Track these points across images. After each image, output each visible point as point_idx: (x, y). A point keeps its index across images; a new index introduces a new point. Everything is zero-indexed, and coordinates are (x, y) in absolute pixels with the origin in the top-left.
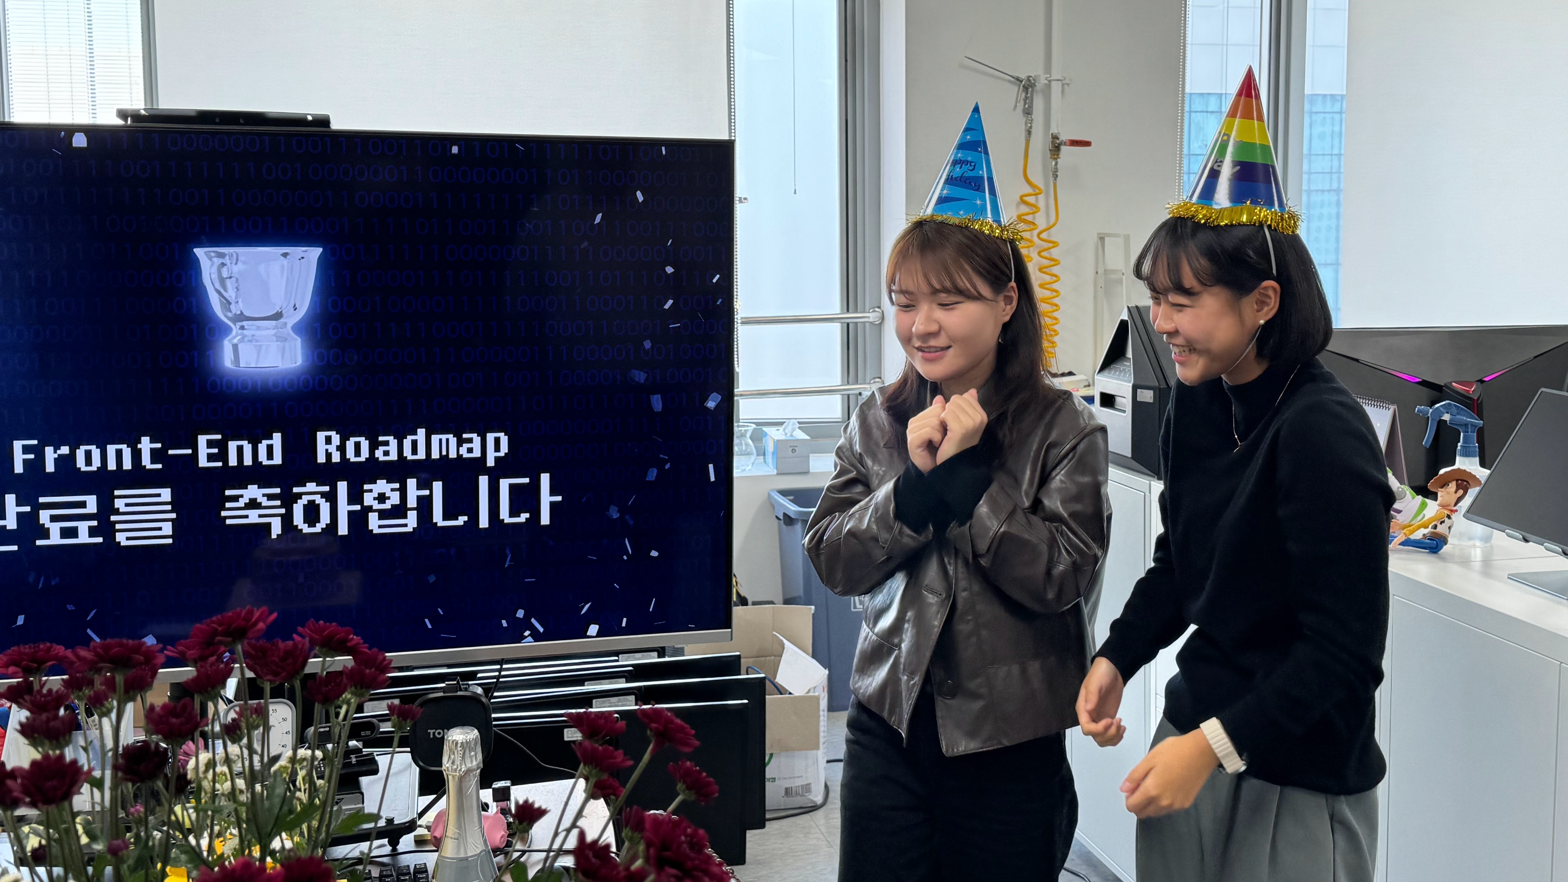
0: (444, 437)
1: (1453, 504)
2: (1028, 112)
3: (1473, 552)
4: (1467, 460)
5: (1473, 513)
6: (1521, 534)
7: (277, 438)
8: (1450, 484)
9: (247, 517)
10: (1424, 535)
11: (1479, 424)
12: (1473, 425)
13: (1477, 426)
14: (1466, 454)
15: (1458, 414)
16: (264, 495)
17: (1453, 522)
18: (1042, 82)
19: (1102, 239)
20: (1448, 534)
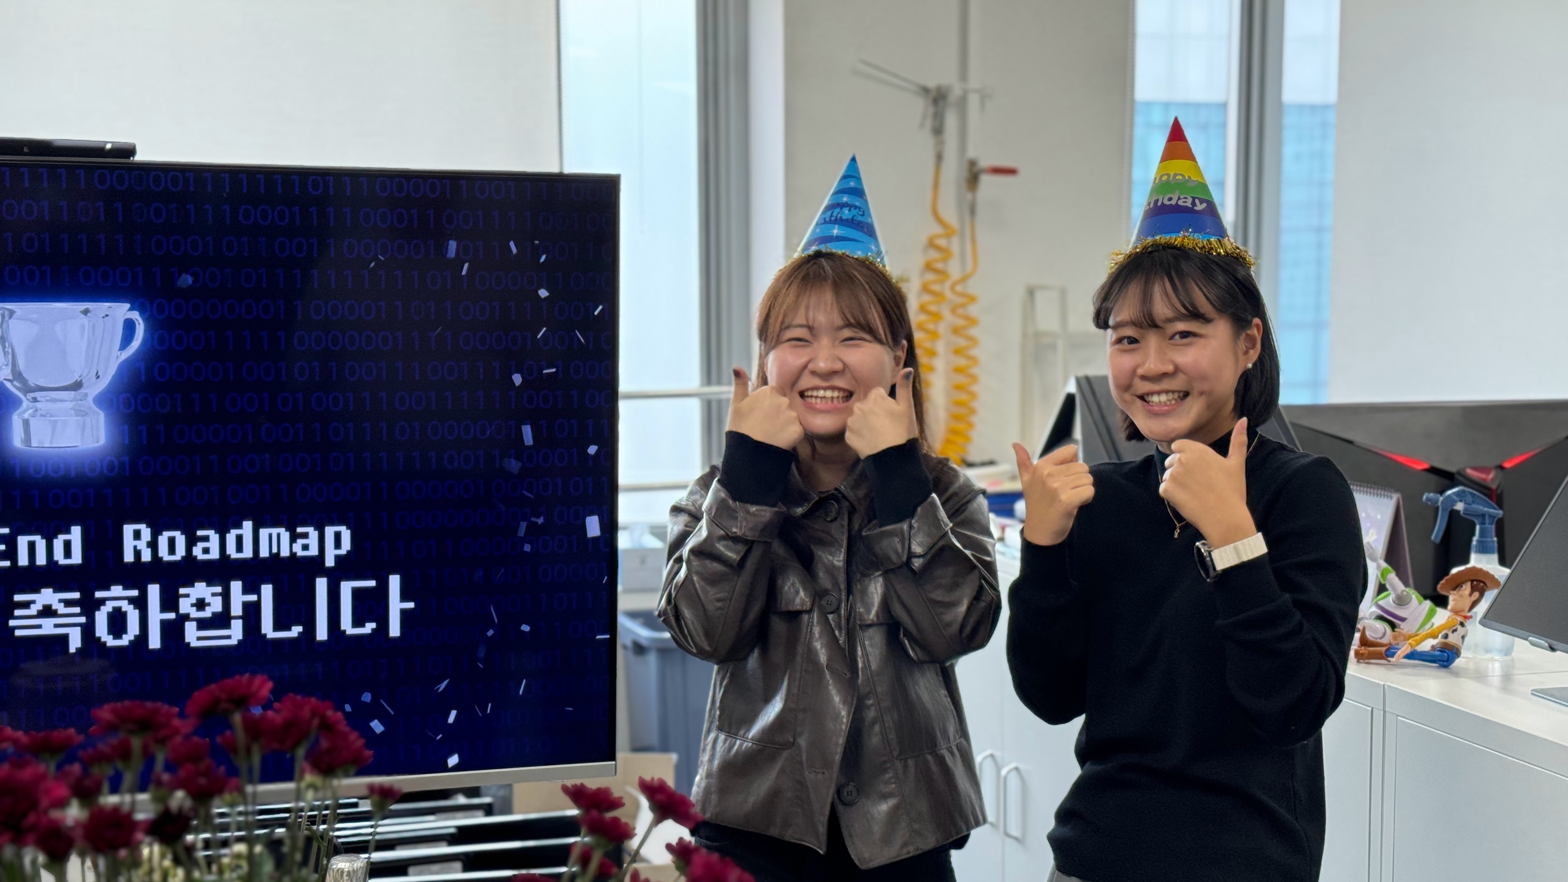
0: (275, 531)
1: (1467, 609)
2: (938, 131)
3: (1490, 666)
4: (1484, 557)
5: (1491, 619)
6: (1546, 642)
7: (76, 532)
8: (1464, 586)
9: (39, 627)
10: (1433, 647)
11: (1498, 514)
12: (1492, 516)
13: (1495, 517)
14: (1483, 549)
15: (1473, 502)
16: (60, 601)
17: (1467, 630)
18: (956, 92)
19: (1031, 292)
20: (1460, 644)
